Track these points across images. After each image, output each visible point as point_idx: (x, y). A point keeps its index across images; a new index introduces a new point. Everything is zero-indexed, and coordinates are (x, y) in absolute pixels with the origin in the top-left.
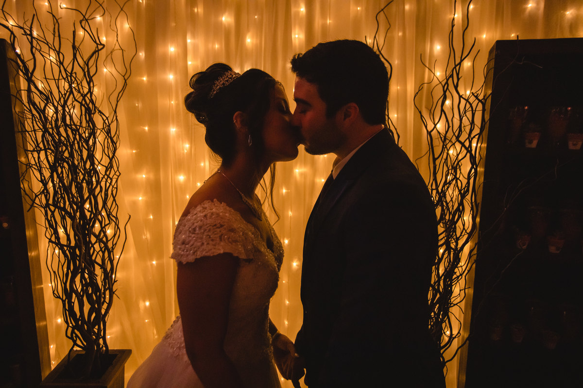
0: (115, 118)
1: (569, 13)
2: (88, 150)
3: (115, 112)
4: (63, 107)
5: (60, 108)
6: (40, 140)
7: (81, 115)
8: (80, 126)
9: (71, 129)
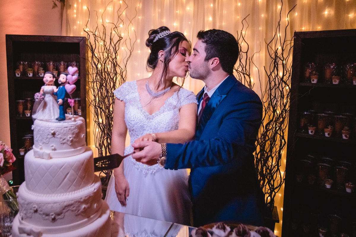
0: (125, 69)
1: (351, 15)
2: (113, 82)
3: (126, 67)
4: (105, 64)
5: (103, 64)
6: (94, 78)
7: (112, 67)
8: (110, 72)
9: (107, 73)
